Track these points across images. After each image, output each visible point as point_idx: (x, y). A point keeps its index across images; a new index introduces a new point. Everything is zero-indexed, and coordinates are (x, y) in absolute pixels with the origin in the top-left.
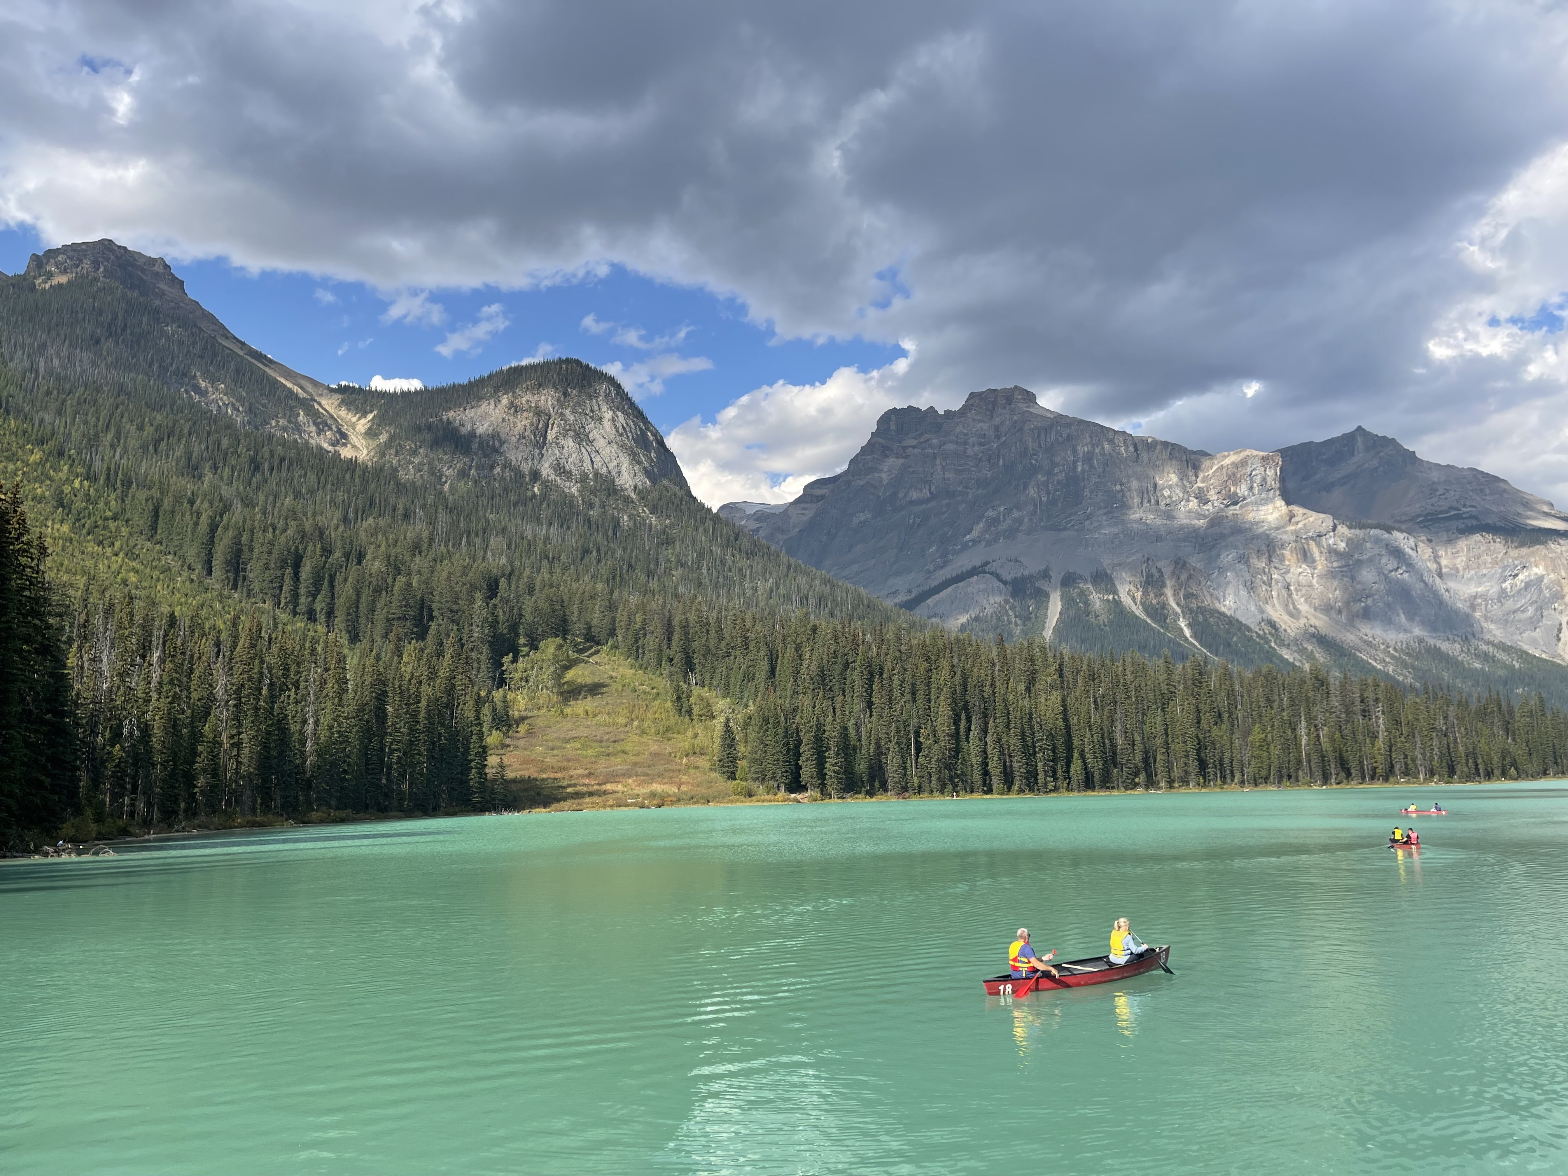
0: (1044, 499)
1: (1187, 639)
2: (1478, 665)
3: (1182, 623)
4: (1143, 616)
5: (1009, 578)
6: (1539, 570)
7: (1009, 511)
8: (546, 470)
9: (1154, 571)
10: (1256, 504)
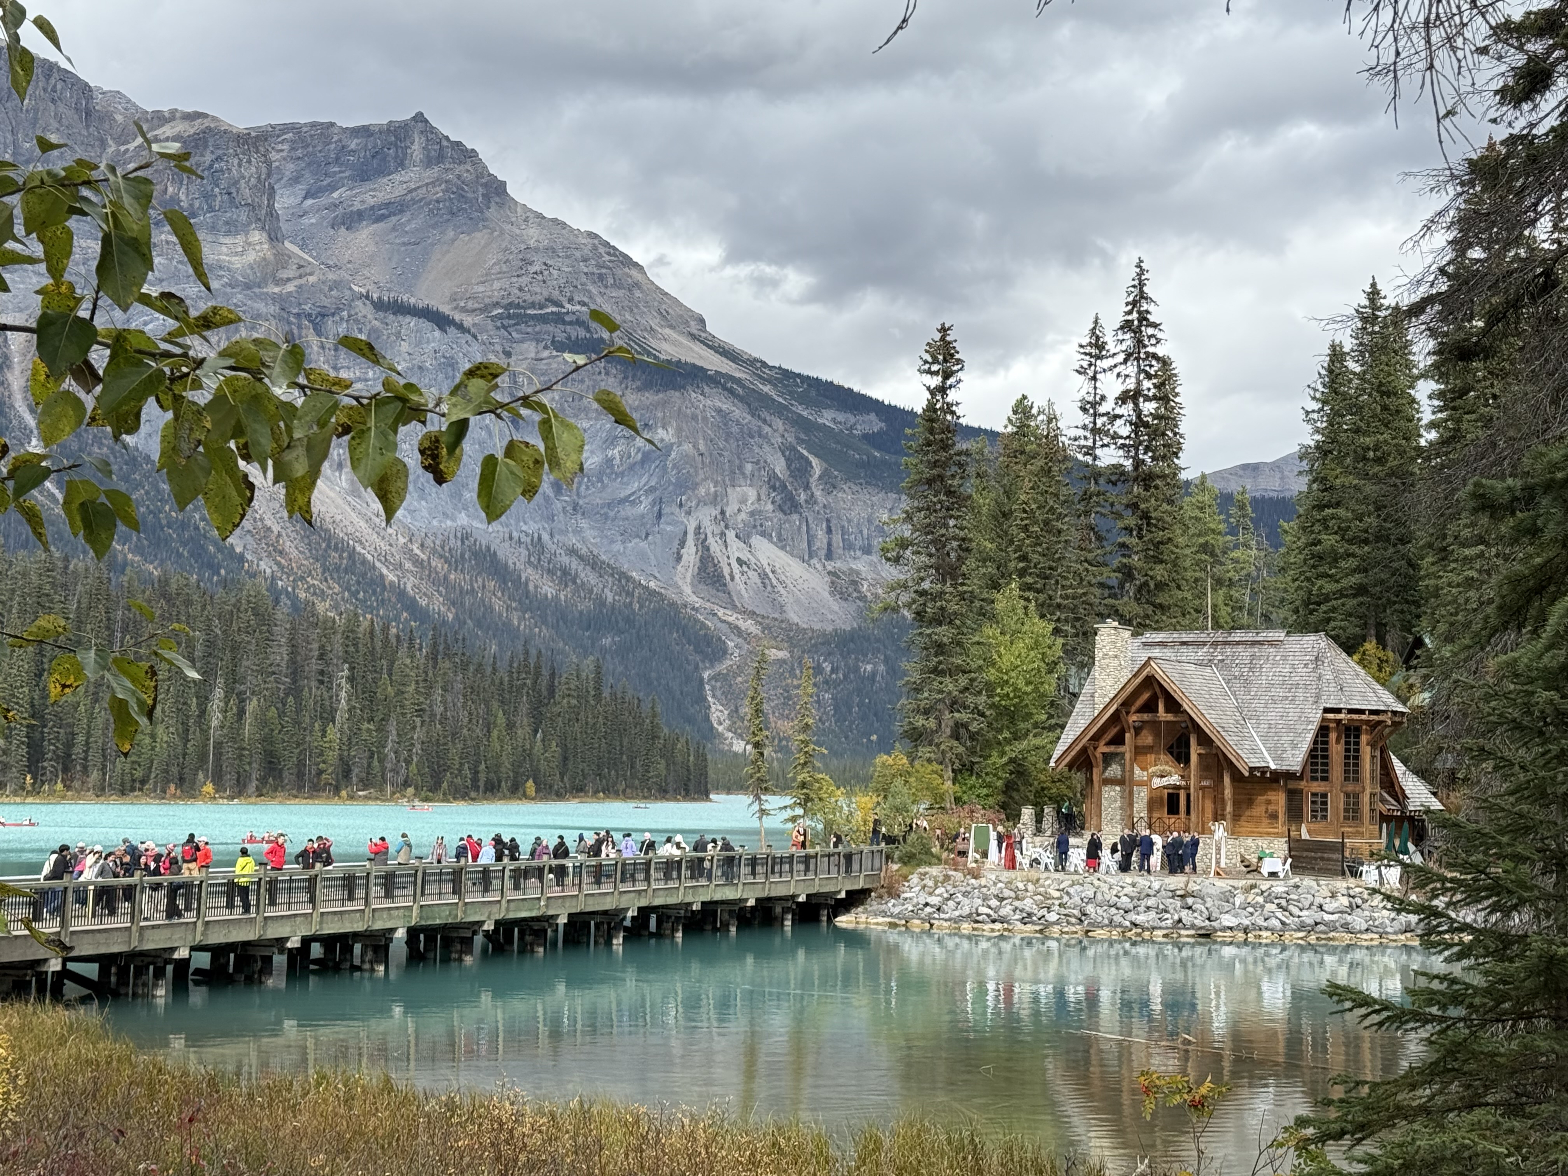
6: (667, 435)
10: (213, 229)
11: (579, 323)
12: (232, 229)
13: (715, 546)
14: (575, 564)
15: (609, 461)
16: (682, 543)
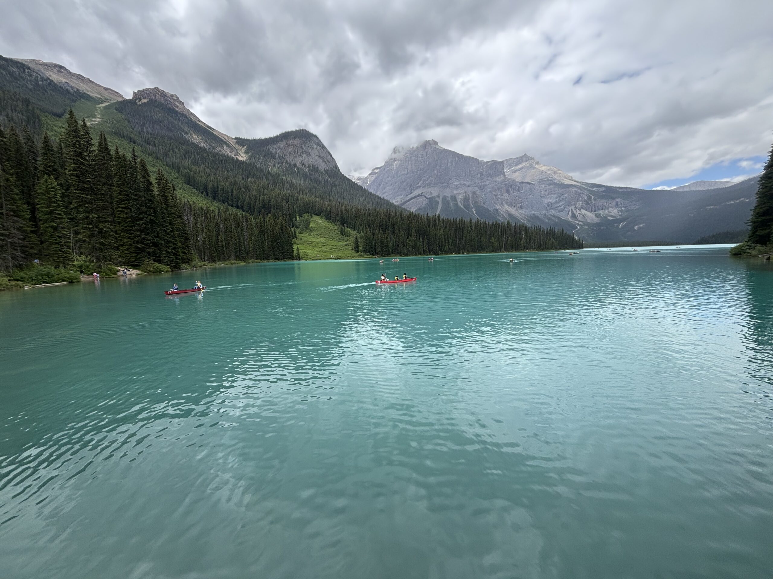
0: (439, 174)
1: (474, 214)
2: (547, 221)
3: (473, 210)
4: (463, 208)
5: (428, 197)
6: (566, 195)
7: (428, 178)
8: (298, 164)
9: (467, 195)
10: (496, 176)
11: (551, 180)
12: (498, 175)
13: (574, 212)
14: (551, 217)
15: (556, 201)
16: (569, 212)
